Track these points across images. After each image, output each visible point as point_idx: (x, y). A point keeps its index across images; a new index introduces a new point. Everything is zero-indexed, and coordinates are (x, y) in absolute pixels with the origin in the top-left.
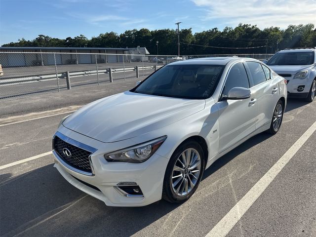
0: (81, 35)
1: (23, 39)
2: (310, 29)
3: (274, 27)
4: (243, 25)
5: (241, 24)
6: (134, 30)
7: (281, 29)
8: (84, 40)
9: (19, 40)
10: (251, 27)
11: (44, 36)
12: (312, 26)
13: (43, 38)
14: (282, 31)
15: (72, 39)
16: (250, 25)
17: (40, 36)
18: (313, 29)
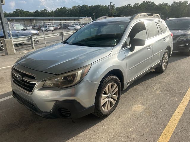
0: (44, 9)
1: (5, 12)
2: (186, 4)
3: (165, 3)
4: (145, 2)
5: (144, 1)
6: (79, 6)
7: (169, 4)
8: (47, 12)
10: (150, 3)
11: (19, 10)
12: (187, 2)
13: (19, 11)
14: (170, 5)
15: (38, 12)
16: (150, 2)
17: (17, 9)
18: (188, 4)
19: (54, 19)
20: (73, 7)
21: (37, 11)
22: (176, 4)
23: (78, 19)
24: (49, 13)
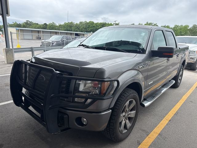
0: (53, 22)
1: (16, 22)
3: (167, 25)
4: (149, 23)
5: (147, 22)
6: (85, 22)
8: (55, 25)
9: (13, 22)
11: (29, 21)
12: (188, 26)
16: (153, 23)
17: (27, 21)
18: (189, 28)
19: (60, 32)
20: (80, 23)
21: (46, 23)
22: (178, 27)
23: (84, 34)
24: (57, 26)
